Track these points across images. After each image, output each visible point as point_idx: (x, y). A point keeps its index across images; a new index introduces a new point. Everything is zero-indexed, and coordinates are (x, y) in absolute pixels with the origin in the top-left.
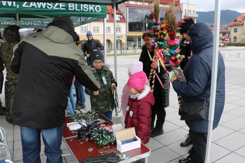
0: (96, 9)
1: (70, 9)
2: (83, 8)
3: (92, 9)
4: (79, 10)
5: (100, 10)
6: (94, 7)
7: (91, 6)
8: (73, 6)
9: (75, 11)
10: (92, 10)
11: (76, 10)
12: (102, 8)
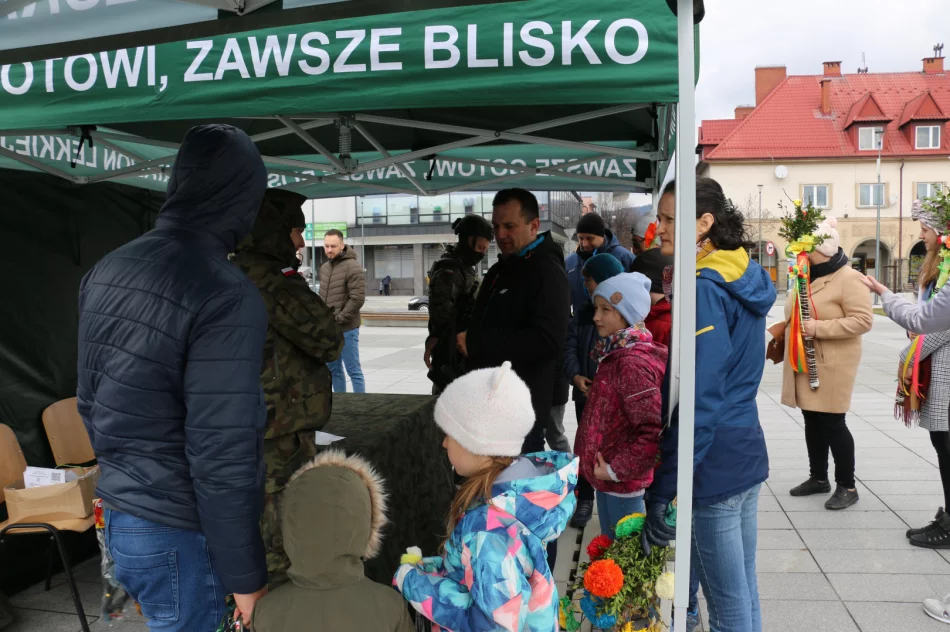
0: (609, 43)
1: (431, 64)
2: (519, 45)
3: (578, 47)
4: (494, 63)
5: (643, 45)
6: (597, 34)
7: (575, 30)
8: (448, 45)
9: (462, 69)
10: (578, 55)
11: (473, 62)
12: (652, 37)
